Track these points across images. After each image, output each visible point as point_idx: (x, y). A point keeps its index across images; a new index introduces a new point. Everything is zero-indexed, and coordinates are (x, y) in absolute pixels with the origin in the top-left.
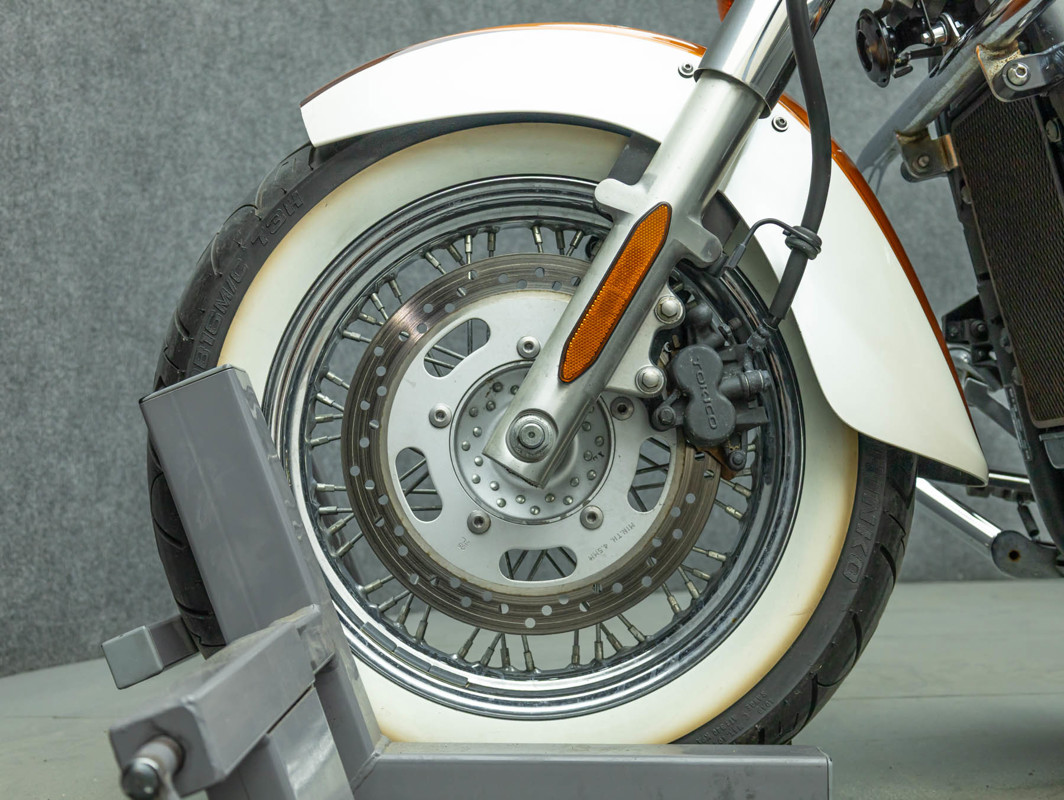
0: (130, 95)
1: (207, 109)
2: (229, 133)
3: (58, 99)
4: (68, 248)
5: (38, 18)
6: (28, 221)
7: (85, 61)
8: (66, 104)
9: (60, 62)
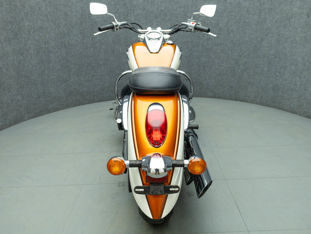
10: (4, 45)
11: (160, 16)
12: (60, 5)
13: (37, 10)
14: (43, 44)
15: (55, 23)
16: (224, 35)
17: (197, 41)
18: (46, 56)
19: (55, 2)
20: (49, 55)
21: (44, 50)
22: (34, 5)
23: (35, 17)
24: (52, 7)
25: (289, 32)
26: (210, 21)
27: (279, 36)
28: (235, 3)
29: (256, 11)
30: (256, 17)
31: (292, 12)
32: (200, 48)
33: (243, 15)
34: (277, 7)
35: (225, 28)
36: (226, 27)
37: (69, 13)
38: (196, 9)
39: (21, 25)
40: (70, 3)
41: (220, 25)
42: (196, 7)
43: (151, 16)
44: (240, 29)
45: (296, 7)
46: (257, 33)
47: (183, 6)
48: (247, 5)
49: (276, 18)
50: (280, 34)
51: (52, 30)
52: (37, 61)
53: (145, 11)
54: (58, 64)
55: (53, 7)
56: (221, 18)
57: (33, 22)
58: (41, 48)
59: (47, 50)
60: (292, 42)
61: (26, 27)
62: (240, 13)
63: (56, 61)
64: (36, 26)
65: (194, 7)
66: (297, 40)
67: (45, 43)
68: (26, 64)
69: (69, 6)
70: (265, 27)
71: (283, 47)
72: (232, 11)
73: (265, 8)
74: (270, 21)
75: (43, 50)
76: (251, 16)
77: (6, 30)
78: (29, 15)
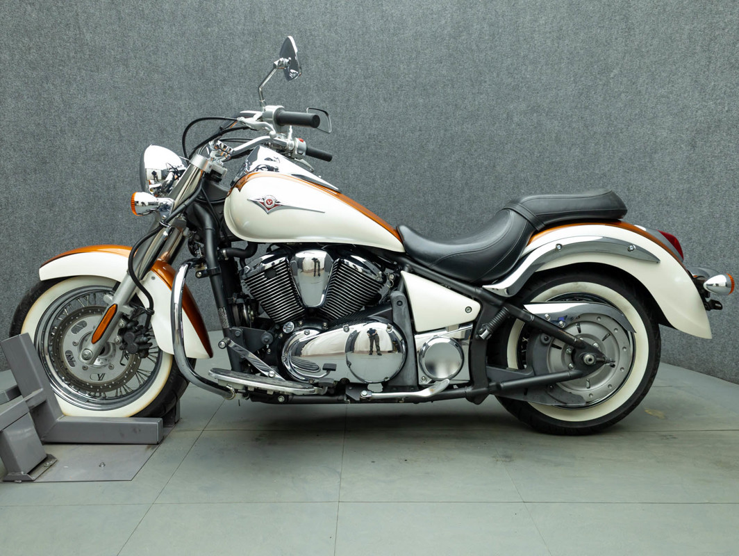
0: (43, 179)
1: (74, 178)
2: (83, 185)
3: (15, 186)
4: (22, 235)
5: (6, 160)
6: (7, 229)
7: (25, 171)
8: (19, 187)
9: (15, 173)
10: (12, 182)
11: (368, 148)
12: (151, 110)
13: (99, 116)
14: (102, 189)
15: (135, 148)
16: (507, 190)
17: (448, 202)
18: (107, 216)
19: (141, 104)
20: (113, 215)
21: (104, 202)
22: (93, 104)
23: (93, 130)
24: (132, 114)
25: (652, 182)
26: (476, 161)
27: (628, 189)
28: (530, 124)
29: (577, 139)
30: (576, 151)
31: (656, 138)
32: (454, 217)
33: (548, 148)
34: (622, 129)
35: (509, 176)
36: (511, 173)
37: (169, 129)
38: (445, 135)
39: (58, 143)
40: (174, 110)
41: (498, 168)
42: (446, 130)
43: (349, 145)
44: (542, 177)
45: (664, 128)
46: (579, 184)
47: (418, 128)
48: (556, 128)
49: (620, 154)
50: (630, 186)
51: (127, 161)
52: (84, 225)
53: (336, 135)
54: (132, 237)
55: (135, 114)
56: (500, 154)
57: (86, 139)
58: (97, 199)
59: (111, 203)
60: (658, 203)
61: (69, 149)
62: (541, 144)
63: (129, 228)
64: (91, 148)
65: (442, 131)
66: (671, 198)
67: (108, 188)
68: (58, 230)
69: (171, 115)
70: (597, 172)
71: (641, 213)
72: (524, 139)
73: (595, 133)
74: (608, 159)
75: (101, 202)
76: (564, 149)
77: (21, 150)
78: (79, 124)
